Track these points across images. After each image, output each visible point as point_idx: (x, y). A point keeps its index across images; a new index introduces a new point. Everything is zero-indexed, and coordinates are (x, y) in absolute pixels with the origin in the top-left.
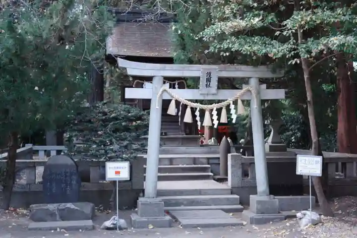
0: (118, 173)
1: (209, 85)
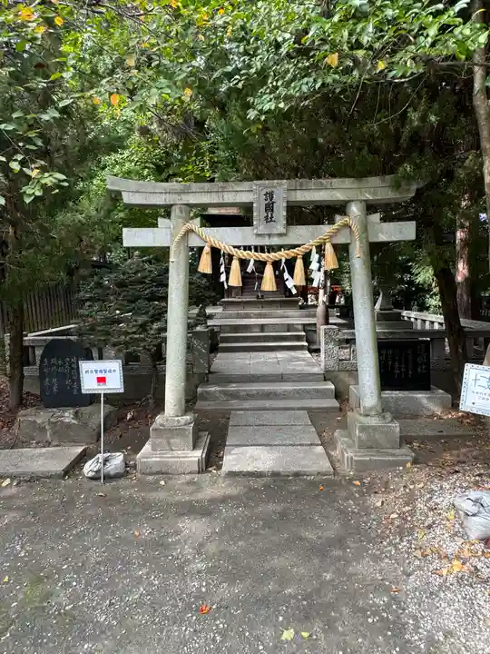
1: (272, 217)
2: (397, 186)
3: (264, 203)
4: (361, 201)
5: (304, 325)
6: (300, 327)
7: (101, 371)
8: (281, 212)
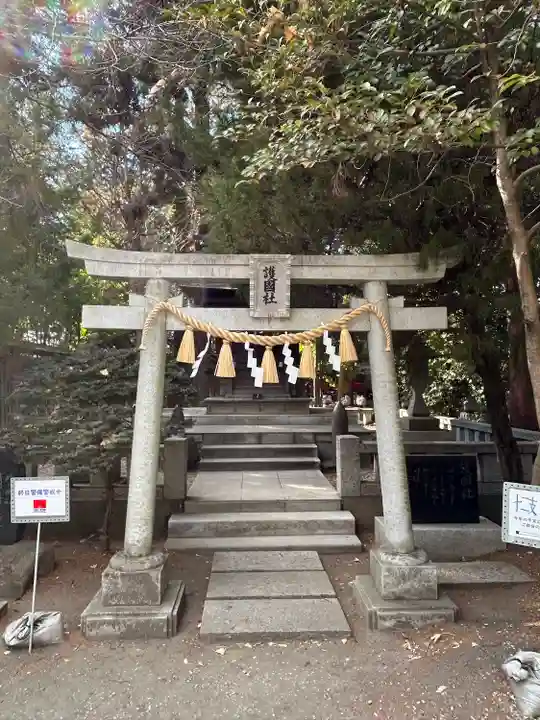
0: (40, 504)
1: (272, 297)
2: (422, 266)
3: (263, 280)
4: (380, 281)
5: (315, 434)
6: (311, 437)
7: (40, 492)
8: (283, 293)
